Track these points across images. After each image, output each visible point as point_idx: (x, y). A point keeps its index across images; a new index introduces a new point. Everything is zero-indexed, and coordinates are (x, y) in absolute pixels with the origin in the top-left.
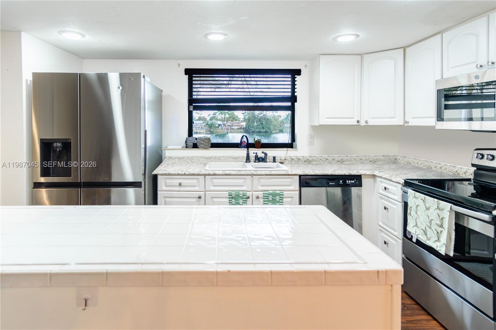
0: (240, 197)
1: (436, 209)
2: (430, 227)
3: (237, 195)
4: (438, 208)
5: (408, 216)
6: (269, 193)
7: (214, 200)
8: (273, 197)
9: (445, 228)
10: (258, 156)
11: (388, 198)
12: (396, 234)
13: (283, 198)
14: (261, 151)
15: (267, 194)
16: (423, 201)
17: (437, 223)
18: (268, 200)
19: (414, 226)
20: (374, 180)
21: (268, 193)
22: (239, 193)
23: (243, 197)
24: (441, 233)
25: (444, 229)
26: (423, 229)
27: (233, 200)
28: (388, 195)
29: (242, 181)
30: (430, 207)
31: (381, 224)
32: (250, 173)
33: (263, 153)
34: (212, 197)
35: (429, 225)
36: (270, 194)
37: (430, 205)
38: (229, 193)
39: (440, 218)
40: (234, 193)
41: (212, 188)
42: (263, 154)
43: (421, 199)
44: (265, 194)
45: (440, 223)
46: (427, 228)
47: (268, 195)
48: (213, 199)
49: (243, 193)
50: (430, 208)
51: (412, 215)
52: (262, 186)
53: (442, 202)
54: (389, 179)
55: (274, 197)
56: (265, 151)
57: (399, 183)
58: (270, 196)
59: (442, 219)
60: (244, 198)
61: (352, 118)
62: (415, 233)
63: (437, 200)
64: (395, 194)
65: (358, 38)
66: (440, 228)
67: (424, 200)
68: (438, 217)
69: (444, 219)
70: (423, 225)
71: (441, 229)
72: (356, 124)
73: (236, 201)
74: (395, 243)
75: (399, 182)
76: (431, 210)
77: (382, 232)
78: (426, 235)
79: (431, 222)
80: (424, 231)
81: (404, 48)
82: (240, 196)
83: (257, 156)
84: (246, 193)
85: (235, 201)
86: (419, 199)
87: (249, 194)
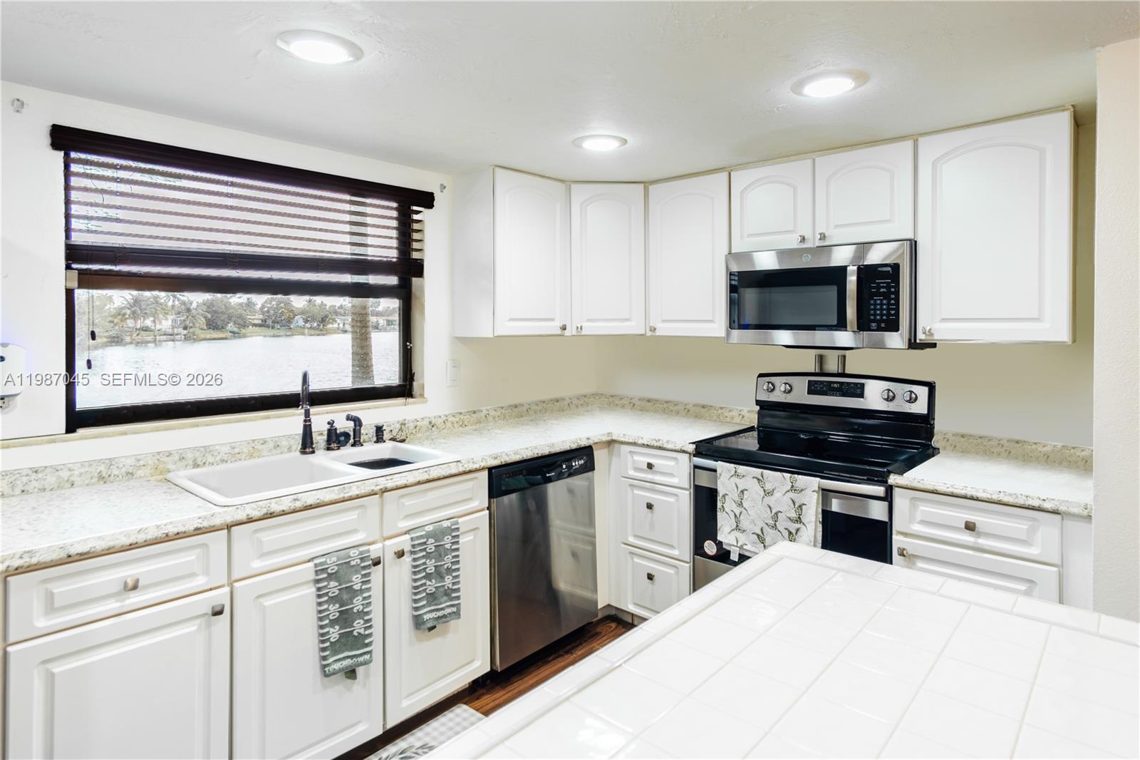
0: (353, 569)
1: (788, 491)
2: (774, 527)
3: (342, 564)
4: (793, 489)
5: (718, 514)
6: (427, 532)
7: (266, 604)
8: (436, 541)
9: (805, 523)
10: (336, 429)
11: (653, 485)
12: (675, 553)
13: (458, 536)
14: (344, 415)
15: (421, 537)
16: (758, 479)
17: (789, 516)
18: (424, 553)
19: (733, 530)
20: (609, 451)
21: (424, 533)
22: (350, 557)
23: (362, 565)
24: (796, 533)
25: (803, 524)
26: (755, 531)
27: (333, 584)
28: (652, 479)
29: (353, 515)
30: (773, 490)
31: (631, 540)
32: (379, 487)
33: (348, 418)
34: (258, 597)
35: (771, 522)
36: (428, 536)
37: (774, 487)
38: (316, 565)
39: (796, 506)
40: (334, 559)
41: (257, 565)
42: (349, 422)
43: (753, 478)
44: (418, 538)
45: (796, 516)
46: (766, 529)
47: (425, 540)
48: (261, 600)
49: (361, 553)
50: (775, 491)
51: (726, 509)
52: (407, 517)
53: (800, 476)
54: (656, 445)
55: (439, 542)
56: (354, 414)
57: (684, 452)
58: (430, 540)
59: (800, 507)
60: (364, 568)
61: (552, 320)
62: (735, 544)
63: (789, 475)
64: (672, 474)
65: (625, 146)
66: (795, 525)
67: (761, 478)
68: (792, 505)
69: (804, 507)
70: (755, 525)
71: (798, 526)
72: (559, 332)
73: (340, 585)
74: (672, 571)
75: (683, 449)
76: (777, 495)
77: (634, 556)
78: (763, 543)
79: (776, 516)
80: (758, 535)
81: (646, 184)
82: (353, 563)
83: (333, 431)
84: (368, 551)
85: (337, 584)
86: (749, 478)
87: (375, 551)
